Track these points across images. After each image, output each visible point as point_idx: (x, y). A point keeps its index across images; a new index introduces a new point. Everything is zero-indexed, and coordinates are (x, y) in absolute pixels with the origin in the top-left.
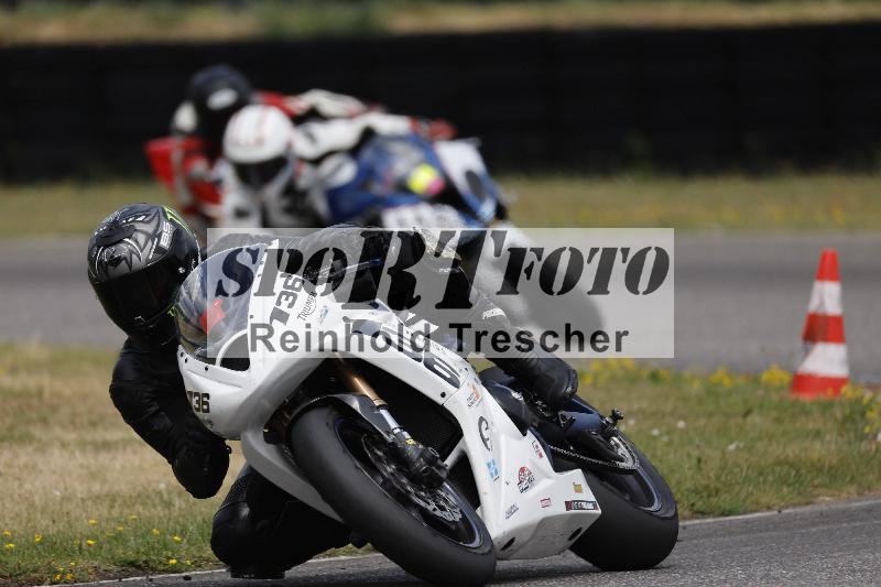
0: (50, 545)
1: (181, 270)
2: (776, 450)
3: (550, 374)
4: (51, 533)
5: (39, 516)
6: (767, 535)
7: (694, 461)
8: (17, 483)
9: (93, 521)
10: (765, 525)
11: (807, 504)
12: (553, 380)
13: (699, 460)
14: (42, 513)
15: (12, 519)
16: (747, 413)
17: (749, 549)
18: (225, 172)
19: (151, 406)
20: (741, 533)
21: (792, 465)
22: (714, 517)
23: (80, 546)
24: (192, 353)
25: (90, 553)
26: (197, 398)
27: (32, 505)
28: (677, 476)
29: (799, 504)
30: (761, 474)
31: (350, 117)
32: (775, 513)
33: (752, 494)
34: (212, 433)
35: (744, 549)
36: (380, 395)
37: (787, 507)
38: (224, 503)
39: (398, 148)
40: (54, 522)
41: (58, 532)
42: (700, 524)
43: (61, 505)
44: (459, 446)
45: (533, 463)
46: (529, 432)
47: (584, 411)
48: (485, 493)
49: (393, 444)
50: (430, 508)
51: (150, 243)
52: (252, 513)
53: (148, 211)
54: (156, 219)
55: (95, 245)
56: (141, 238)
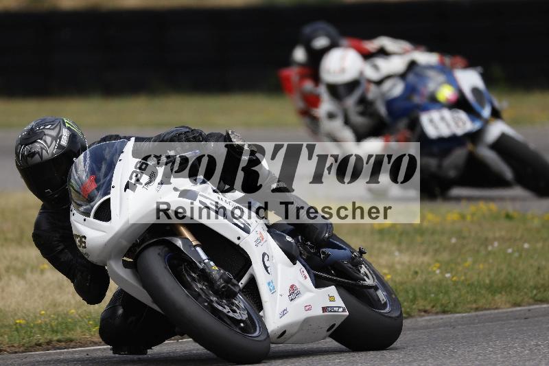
1: (74, 158)
3: (315, 225)
7: (535, 269)
12: (317, 229)
13: (538, 268)
18: (322, 89)
19: (59, 246)
24: (77, 210)
28: (524, 278)
31: (403, 53)
34: (90, 262)
38: (107, 306)
42: (539, 308)
44: (250, 271)
45: (300, 282)
46: (298, 262)
47: (340, 248)
48: (266, 302)
49: (203, 270)
50: (225, 311)
51: (54, 142)
52: (124, 312)
53: (53, 122)
54: (58, 127)
55: (19, 144)
56: (49, 139)
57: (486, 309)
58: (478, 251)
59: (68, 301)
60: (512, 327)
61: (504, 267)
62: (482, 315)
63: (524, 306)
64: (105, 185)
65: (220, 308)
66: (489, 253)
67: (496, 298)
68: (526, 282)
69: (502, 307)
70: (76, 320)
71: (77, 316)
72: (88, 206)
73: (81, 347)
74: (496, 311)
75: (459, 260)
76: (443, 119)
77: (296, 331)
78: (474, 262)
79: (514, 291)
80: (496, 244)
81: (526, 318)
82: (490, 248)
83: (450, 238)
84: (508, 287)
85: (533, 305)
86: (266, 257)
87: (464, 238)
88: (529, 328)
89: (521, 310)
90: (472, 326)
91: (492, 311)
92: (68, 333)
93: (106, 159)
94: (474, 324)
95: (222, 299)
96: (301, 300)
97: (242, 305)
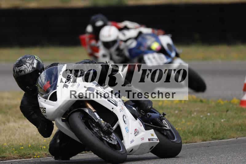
0: (33, 147)
1: (39, 73)
2: (235, 122)
3: (144, 102)
4: (33, 144)
5: (30, 139)
6: (233, 145)
7: (213, 125)
8: (24, 130)
9: (45, 141)
10: (233, 142)
11: (244, 136)
12: (145, 104)
13: (214, 124)
14: (31, 138)
15: (22, 140)
16: (227, 111)
17: (228, 149)
18: (100, 44)
19: (32, 112)
20: (226, 145)
21: (240, 126)
22: (218, 140)
23: (41, 148)
24: (41, 96)
25: (44, 150)
26: (42, 109)
27: (28, 136)
28: (208, 129)
29: (243, 137)
30: (231, 128)
31: (136, 28)
32: (235, 139)
33: (229, 134)
34: (47, 119)
35: (227, 149)
36: (95, 108)
37: (239, 137)
38: (53, 139)
39: (148, 37)
40: (34, 141)
41: (35, 144)
42: (214, 142)
43: (36, 137)
44: (117, 123)
45: (139, 128)
46: (138, 119)
47: (155, 113)
48: (125, 136)
49: (98, 122)
50: (108, 140)
51: (30, 66)
52: (60, 141)
53: (30, 57)
54: (32, 59)
55: (15, 67)
56: (28, 65)
57: (191, 143)
58: (187, 117)
59: (3, 140)
60: (202, 151)
61: (199, 124)
62: (189, 145)
63: (208, 141)
64: (54, 85)
65: (105, 139)
66: (192, 118)
67: (195, 137)
68: (208, 130)
69: (198, 141)
70: (7, 148)
71: (7, 146)
72: (46, 95)
73: (9, 160)
74: (195, 143)
75: (179, 121)
76: (154, 58)
77: (137, 149)
78: (186, 122)
79: (203, 134)
80: (195, 114)
81: (208, 147)
82: (193, 115)
83: (175, 111)
84: (201, 133)
85: (212, 140)
86: (124, 117)
87: (181, 111)
88: (210, 151)
89: (206, 143)
90: (184, 150)
91: (193, 144)
92: (3, 154)
93: (54, 74)
94: (185, 149)
95: (106, 135)
96: (139, 136)
97: (114, 138)
